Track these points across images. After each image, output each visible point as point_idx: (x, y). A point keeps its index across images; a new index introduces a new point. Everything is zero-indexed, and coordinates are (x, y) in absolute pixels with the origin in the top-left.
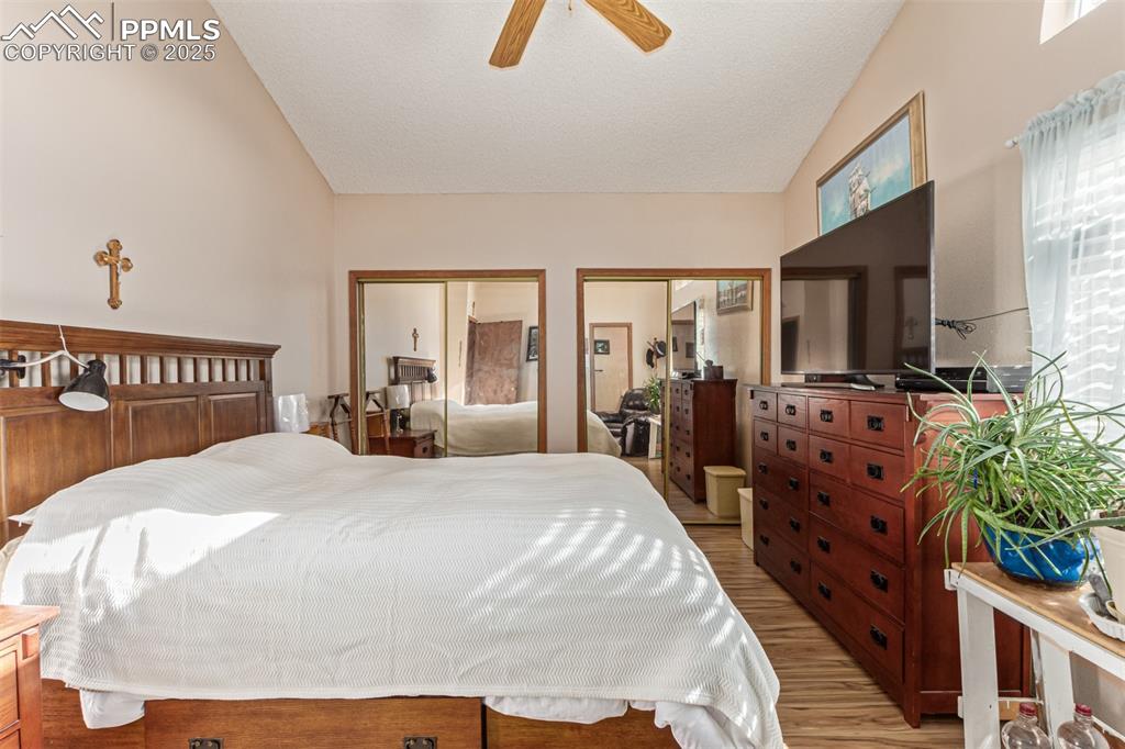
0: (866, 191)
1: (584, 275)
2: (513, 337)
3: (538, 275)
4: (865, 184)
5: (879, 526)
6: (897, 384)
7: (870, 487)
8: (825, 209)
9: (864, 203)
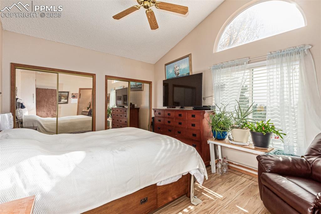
0: (178, 69)
1: (107, 77)
2: (53, 95)
3: (93, 76)
4: (178, 68)
5: (194, 135)
6: (193, 108)
7: (192, 128)
8: (168, 71)
9: (178, 72)
